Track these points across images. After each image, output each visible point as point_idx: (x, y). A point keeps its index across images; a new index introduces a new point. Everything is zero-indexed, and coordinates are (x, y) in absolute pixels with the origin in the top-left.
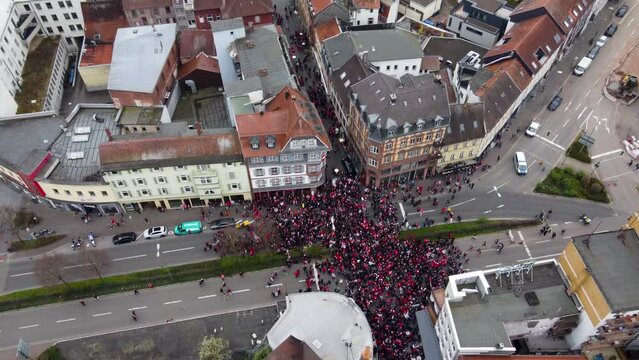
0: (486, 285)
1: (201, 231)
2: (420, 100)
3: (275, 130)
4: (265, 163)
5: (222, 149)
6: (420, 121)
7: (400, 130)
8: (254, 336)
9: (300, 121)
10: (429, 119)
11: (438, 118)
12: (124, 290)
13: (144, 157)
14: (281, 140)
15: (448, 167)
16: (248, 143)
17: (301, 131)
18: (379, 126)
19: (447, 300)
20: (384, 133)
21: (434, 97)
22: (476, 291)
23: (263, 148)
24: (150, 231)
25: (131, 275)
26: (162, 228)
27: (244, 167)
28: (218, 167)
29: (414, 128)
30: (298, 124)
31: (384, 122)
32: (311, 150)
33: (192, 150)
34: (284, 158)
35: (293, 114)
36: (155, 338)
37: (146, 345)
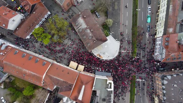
0: (109, 90)
1: (147, 23)
2: (173, 94)
3: (170, 45)
4: (162, 42)
5: (169, 29)
6: (165, 92)
7: (163, 84)
8: (113, 33)
9: (170, 53)
10: (165, 95)
11: (165, 98)
12: (133, 2)
13: (171, 6)
14: (167, 47)
15: (154, 98)
16: (168, 37)
17: (168, 53)
18: (165, 78)
19: (108, 79)
20: (163, 79)
21: (173, 99)
22: (109, 87)
23: (166, 41)
24: (150, 8)
25: (137, 4)
26: (150, 12)
27: (162, 36)
28: (163, 28)
29: (164, 89)
30: (169, 52)
31: (166, 80)
32: (162, 56)
33: (170, 21)
34: (162, 47)
36: (118, 9)
37: (116, 7)
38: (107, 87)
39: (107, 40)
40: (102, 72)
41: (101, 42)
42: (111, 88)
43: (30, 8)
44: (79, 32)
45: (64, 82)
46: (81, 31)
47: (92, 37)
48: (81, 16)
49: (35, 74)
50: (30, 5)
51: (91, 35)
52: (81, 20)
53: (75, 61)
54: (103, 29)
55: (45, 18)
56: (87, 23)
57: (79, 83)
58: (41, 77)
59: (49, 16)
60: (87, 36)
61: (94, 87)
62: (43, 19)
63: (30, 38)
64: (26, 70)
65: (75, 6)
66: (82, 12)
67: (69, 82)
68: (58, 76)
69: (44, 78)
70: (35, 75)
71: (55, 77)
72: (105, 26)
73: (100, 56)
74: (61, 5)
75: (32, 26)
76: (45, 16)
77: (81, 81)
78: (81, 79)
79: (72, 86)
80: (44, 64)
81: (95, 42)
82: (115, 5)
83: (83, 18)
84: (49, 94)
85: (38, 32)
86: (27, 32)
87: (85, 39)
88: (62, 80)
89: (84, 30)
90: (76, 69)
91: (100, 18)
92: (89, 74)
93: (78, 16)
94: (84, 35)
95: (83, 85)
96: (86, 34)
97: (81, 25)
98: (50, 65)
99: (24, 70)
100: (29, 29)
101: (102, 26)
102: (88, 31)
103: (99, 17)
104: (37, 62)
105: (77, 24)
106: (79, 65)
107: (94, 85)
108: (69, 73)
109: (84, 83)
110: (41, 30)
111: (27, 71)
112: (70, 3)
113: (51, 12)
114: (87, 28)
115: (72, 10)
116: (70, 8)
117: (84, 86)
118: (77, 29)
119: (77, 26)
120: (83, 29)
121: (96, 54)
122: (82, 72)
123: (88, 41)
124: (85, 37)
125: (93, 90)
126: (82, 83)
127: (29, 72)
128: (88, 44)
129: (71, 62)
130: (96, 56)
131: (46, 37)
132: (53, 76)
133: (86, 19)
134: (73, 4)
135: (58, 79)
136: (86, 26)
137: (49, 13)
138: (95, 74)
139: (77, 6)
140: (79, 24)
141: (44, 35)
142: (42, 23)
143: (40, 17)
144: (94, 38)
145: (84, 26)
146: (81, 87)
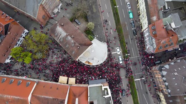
0: (106, 97)
1: (130, 18)
2: (176, 84)
3: (158, 33)
4: (149, 33)
5: (152, 18)
6: (167, 84)
7: (163, 76)
8: (97, 36)
9: (160, 40)
10: (169, 87)
11: (169, 91)
12: (111, 2)
14: (155, 36)
15: (159, 96)
16: (154, 25)
17: (157, 41)
18: (163, 69)
19: (102, 85)
20: (161, 70)
21: (178, 90)
22: (106, 94)
23: (152, 30)
24: (129, 4)
25: (115, 2)
26: (130, 7)
27: (147, 27)
28: (147, 19)
29: (165, 81)
30: (159, 40)
31: (164, 70)
32: (153, 47)
33: (152, 10)
34: (150, 38)
35: (164, 38)
36: (96, 12)
37: (95, 10)
38: (104, 94)
39: (92, 44)
40: (96, 79)
41: (85, 47)
42: (108, 94)
43: (3, 29)
44: (60, 42)
45: (54, 99)
46: (62, 40)
47: (75, 43)
48: (58, 24)
49: (18, 97)
50: (2, 26)
51: (72, 41)
52: (59, 29)
53: (64, 76)
54: (86, 35)
55: (24, 37)
56: (66, 31)
57: (72, 97)
58: (26, 99)
59: (27, 34)
60: (69, 44)
61: (89, 98)
62: (20, 38)
63: (11, 62)
64: (7, 96)
65: (52, 18)
66: (59, 21)
67: (60, 98)
68: (47, 94)
69: (31, 100)
70: (18, 99)
71: (43, 96)
72: (88, 32)
73: (89, 63)
74: (36, 18)
75: (10, 47)
76: (22, 34)
77: (74, 94)
78: (73, 92)
79: (63, 101)
80: (28, 85)
81: (78, 47)
82: (93, 8)
83: (62, 26)
85: (16, 51)
86: (4, 55)
87: (68, 47)
88: (51, 97)
89: (65, 38)
90: (67, 83)
91: (81, 25)
92: (81, 85)
93: (56, 26)
94: (66, 45)
95: (76, 98)
96: (68, 43)
97: (61, 35)
98: (36, 84)
99: (5, 96)
100: (7, 51)
101: (85, 32)
102: (69, 38)
103: (79, 24)
104: (19, 84)
105: (56, 34)
106: (69, 78)
107: (89, 96)
108: (58, 88)
109: (77, 95)
110: (18, 49)
111: (9, 97)
112: (46, 16)
113: (28, 30)
114: (67, 36)
115: (51, 23)
116: (48, 21)
117: (77, 99)
118: (57, 40)
119: (57, 36)
120: (63, 38)
121: (84, 62)
122: (74, 85)
123: (71, 49)
124: (67, 46)
125: (89, 101)
126: (75, 96)
127: (12, 97)
128: (72, 52)
129: (60, 76)
130: (85, 63)
132: (40, 96)
133: (64, 27)
134: (50, 16)
135: (47, 97)
136: (65, 34)
137: (26, 31)
138: (88, 84)
139: (54, 18)
140: (58, 33)
141: (23, 54)
142: (20, 43)
143: (16, 37)
144: (77, 44)
145: (64, 34)
146: (75, 100)
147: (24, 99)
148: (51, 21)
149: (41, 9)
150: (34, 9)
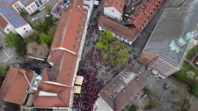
41: (113, 105)
43: (130, 23)
44: (118, 77)
45: (59, 71)
46: (120, 79)
47: (116, 93)
48: (137, 74)
49: (63, 39)
50: (133, 22)
51: (118, 90)
52: (132, 76)
53: (84, 81)
54: (129, 107)
55: (124, 41)
56: (130, 83)
57: (59, 89)
58: (61, 46)
59: (127, 44)
60: (115, 87)
61: (56, 108)
62: (122, 38)
63: (100, 31)
64: (66, 30)
65: (146, 69)
66: (142, 75)
67: (58, 77)
68: (64, 64)
69: (60, 50)
71: (62, 60)
72: (133, 109)
73: (96, 109)
74: (143, 52)
75: (113, 29)
76: (127, 40)
77: (62, 92)
79: (55, 81)
80: (74, 47)
81: (111, 97)
83: (136, 78)
84: (44, 60)
85: (108, 35)
86: (105, 25)
87: (112, 86)
88: (60, 68)
89: (122, 82)
90: (75, 85)
91: (141, 100)
92: (71, 100)
93: (136, 72)
94: (115, 83)
95: (58, 94)
96: (117, 86)
97: (126, 77)
98: (75, 53)
99: (66, 28)
100: (109, 27)
101: (132, 106)
102: (122, 87)
103: (142, 99)
104: (76, 39)
105: (127, 73)
106: (81, 87)
107: (59, 108)
108: (69, 76)
109: (60, 95)
110: (110, 37)
111: (65, 32)
112: (148, 62)
113: (131, 45)
114: (125, 84)
115: (141, 67)
116: (142, 64)
117: (56, 95)
118: (121, 74)
119: (125, 73)
120: (122, 80)
121: (97, 103)
122: (73, 92)
123: (111, 89)
124: (114, 85)
125: (53, 108)
126: (59, 93)
127: (64, 34)
128: (107, 90)
129: (83, 77)
130: (95, 104)
131: (104, 44)
132: (63, 58)
133: (135, 82)
134: (148, 66)
135: (61, 64)
136: (127, 83)
137: (131, 43)
138: (73, 108)
139: (147, 70)
140: (128, 75)
141: (106, 41)
142: (118, 38)
143: (123, 34)
144: (115, 96)
145: (127, 81)
146: (55, 93)
147: (61, 44)
148: (143, 68)
149: (153, 57)
150: (152, 49)
